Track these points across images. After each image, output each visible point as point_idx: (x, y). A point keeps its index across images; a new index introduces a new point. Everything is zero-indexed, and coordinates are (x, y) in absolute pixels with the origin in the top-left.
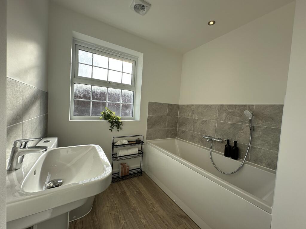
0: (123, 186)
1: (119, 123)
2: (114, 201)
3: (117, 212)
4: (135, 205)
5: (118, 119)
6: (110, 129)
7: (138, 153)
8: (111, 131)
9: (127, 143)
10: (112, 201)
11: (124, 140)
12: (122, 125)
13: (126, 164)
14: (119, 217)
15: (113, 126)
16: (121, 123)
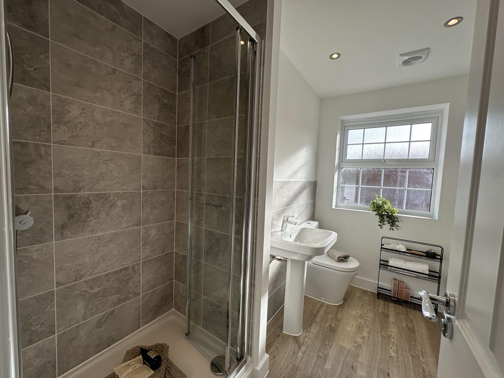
0: (390, 309)
1: (394, 218)
2: (367, 313)
3: (365, 323)
4: (393, 334)
5: (392, 212)
6: (380, 225)
7: (427, 272)
8: (381, 227)
9: (404, 250)
10: (366, 312)
11: (400, 245)
12: (398, 222)
13: (403, 282)
14: (364, 328)
15: (384, 221)
16: (397, 218)
